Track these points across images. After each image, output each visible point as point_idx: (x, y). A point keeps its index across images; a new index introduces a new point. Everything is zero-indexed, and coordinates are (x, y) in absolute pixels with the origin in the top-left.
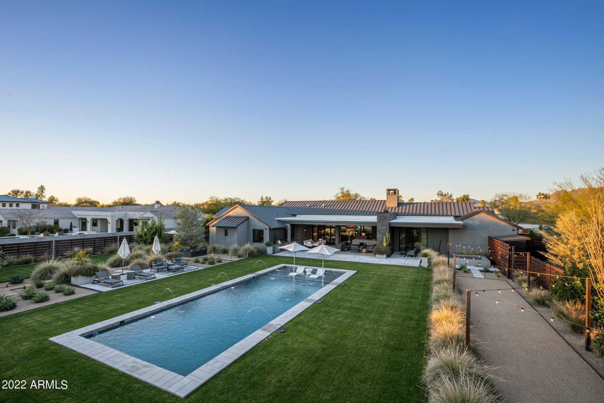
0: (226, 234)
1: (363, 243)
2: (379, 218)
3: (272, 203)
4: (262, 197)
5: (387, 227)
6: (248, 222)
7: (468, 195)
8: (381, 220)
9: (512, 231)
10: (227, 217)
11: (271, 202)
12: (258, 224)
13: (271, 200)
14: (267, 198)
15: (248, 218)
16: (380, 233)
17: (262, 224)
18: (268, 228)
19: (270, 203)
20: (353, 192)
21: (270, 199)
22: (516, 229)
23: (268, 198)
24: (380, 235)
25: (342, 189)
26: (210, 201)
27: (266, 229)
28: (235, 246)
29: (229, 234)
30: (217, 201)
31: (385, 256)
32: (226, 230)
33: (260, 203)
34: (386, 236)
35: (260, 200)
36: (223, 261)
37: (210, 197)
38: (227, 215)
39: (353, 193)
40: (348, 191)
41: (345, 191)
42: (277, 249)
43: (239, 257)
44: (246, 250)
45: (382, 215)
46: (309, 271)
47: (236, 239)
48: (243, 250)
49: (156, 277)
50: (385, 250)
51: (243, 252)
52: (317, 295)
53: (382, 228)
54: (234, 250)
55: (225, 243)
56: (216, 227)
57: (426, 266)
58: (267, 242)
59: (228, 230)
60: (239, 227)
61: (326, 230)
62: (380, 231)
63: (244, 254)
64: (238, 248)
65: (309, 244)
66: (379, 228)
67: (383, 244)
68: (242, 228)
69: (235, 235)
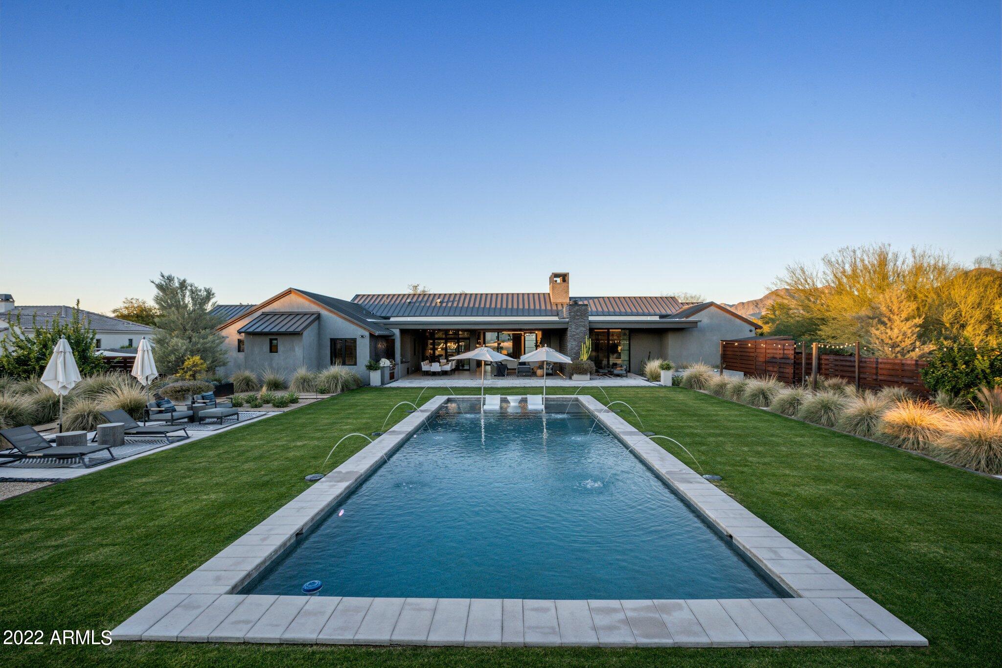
0: (273, 349)
2: (573, 314)
5: (584, 329)
6: (319, 324)
8: (577, 317)
9: (749, 332)
10: (265, 314)
12: (341, 328)
15: (319, 317)
16: (575, 340)
17: (353, 328)
18: (367, 334)
22: (753, 328)
24: (573, 343)
25: (415, 287)
27: (362, 337)
28: (302, 372)
29: (281, 348)
30: (143, 310)
31: (588, 376)
32: (271, 340)
34: (585, 344)
36: (300, 401)
37: (124, 300)
38: (264, 310)
42: (387, 376)
43: (322, 392)
44: (335, 378)
45: (577, 308)
46: (515, 401)
47: (302, 359)
48: (328, 378)
49: (189, 435)
50: (585, 366)
51: (327, 382)
52: (622, 427)
53: (578, 331)
54: (304, 381)
55: (271, 367)
56: (248, 334)
57: (669, 384)
58: (370, 362)
59: (276, 339)
60: (305, 333)
61: (449, 344)
62: (574, 335)
63: (333, 386)
64: (310, 375)
65: (436, 367)
66: (573, 330)
67: (582, 357)
68: (309, 336)
69: (297, 349)
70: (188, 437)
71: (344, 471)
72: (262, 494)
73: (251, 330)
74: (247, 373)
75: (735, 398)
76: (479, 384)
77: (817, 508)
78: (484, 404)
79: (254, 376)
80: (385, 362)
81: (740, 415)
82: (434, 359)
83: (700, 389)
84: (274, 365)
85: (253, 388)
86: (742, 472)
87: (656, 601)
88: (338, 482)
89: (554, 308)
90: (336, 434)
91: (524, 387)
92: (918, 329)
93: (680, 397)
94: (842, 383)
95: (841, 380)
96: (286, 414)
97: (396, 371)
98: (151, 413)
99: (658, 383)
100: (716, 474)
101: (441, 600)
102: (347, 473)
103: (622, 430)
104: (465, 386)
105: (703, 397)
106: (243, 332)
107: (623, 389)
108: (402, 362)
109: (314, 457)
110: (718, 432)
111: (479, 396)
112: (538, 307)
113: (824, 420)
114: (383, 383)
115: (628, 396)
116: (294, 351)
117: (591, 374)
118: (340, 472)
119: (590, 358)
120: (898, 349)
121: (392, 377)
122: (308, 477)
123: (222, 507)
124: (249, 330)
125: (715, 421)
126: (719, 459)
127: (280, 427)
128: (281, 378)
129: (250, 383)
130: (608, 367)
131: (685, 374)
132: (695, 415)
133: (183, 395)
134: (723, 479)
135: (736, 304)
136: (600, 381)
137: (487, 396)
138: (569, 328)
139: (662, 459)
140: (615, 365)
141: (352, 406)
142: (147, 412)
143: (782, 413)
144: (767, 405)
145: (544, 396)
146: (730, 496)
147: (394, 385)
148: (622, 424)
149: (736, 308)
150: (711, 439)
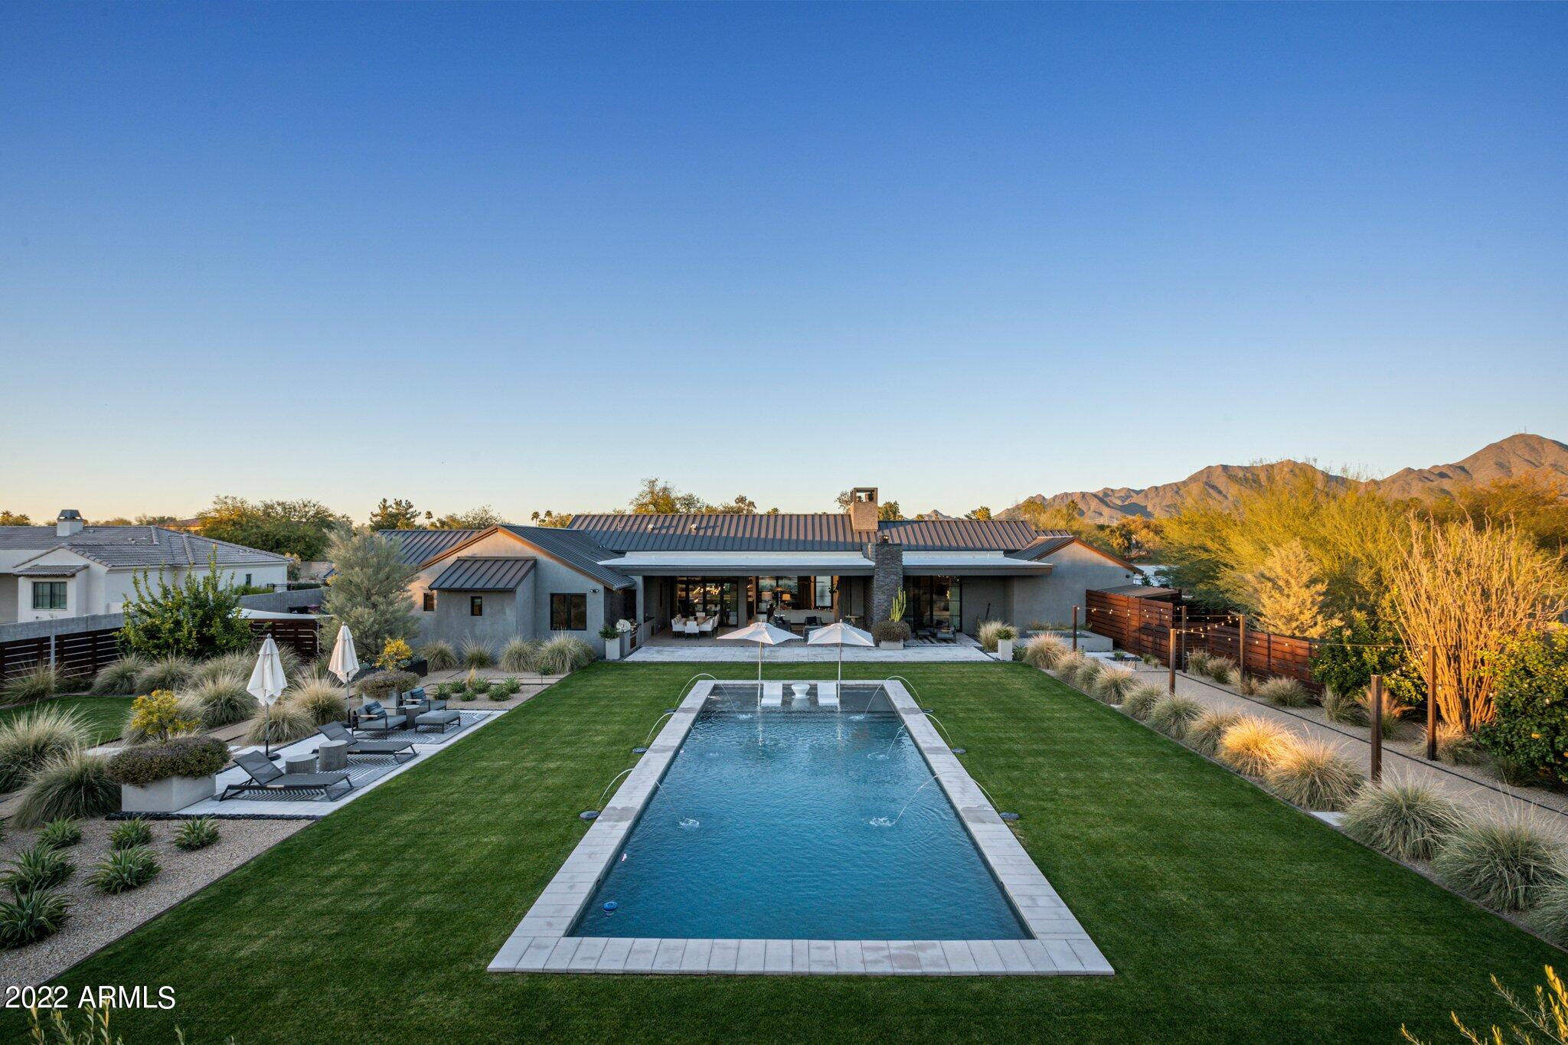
0: (476, 610)
1: (815, 618)
2: (880, 557)
3: (416, 519)
4: (385, 501)
5: (895, 579)
6: (536, 573)
7: (896, 503)
8: (886, 562)
9: (1125, 578)
10: (462, 561)
11: (414, 517)
12: (566, 578)
13: (411, 510)
14: (398, 504)
15: (535, 564)
16: (883, 592)
17: (582, 578)
18: (600, 587)
19: (409, 519)
20: (679, 492)
21: (411, 507)
22: (1131, 574)
23: (404, 504)
24: (882, 597)
25: (653, 483)
26: (217, 511)
27: (594, 591)
28: (516, 643)
29: (486, 610)
30: (243, 514)
31: (901, 643)
32: (473, 599)
33: (379, 518)
34: (897, 597)
35: (377, 511)
36: (523, 689)
38: (460, 554)
39: (680, 495)
40: (665, 489)
41: (660, 485)
42: (628, 643)
43: (546, 672)
44: (561, 652)
45: (886, 548)
46: (801, 691)
47: (515, 624)
48: (552, 651)
49: (417, 752)
50: (898, 630)
51: (552, 658)
52: (929, 739)
53: (888, 581)
54: (520, 656)
55: (474, 636)
56: (440, 590)
57: (1009, 658)
58: (605, 628)
59: (481, 598)
60: (519, 589)
61: (708, 589)
62: (882, 586)
63: (559, 664)
64: (528, 648)
65: (692, 627)
66: (881, 579)
67: (893, 617)
68: (524, 592)
69: (508, 611)
70: (415, 755)
71: (619, 807)
72: (543, 837)
73: (446, 585)
74: (442, 644)
75: (1085, 687)
76: (753, 657)
77: (1098, 854)
78: (762, 696)
79: (451, 648)
80: (623, 625)
81: (1081, 719)
82: (688, 611)
83: (1048, 668)
84: (478, 633)
85: (451, 664)
86: (1044, 809)
87: (916, 942)
88: (617, 821)
89: (857, 539)
90: (589, 750)
91: (814, 663)
92: (1321, 598)
93: (1018, 683)
94: (1228, 665)
95: (1227, 661)
96: (513, 715)
97: (637, 635)
98: (359, 720)
99: (994, 655)
100: (1015, 811)
101: (743, 940)
102: (623, 809)
103: (928, 745)
104: (735, 660)
105: (1047, 684)
106: (435, 589)
107: (946, 668)
108: (645, 621)
109: (578, 787)
110: (1042, 747)
111: (754, 682)
112: (833, 538)
113: (1174, 729)
114: (622, 656)
115: (950, 681)
116: (504, 613)
117: (905, 640)
118: (614, 809)
119: (904, 617)
120: (1294, 624)
121: (634, 645)
122: (584, 815)
123: (512, 852)
124: (444, 586)
125: (1044, 730)
126: (1027, 791)
127: (517, 738)
128: (487, 649)
129: (447, 658)
130: (931, 626)
131: (1031, 644)
132: (1024, 719)
133: (386, 691)
134: (1020, 817)
135: (1146, 488)
136: (917, 650)
137: (766, 683)
138: (876, 576)
139: (963, 791)
140: (940, 624)
141: (593, 699)
142: (356, 719)
143: (1132, 715)
144: (1119, 702)
145: (838, 682)
146: (1017, 838)
147: (637, 657)
148: (931, 734)
149: (1146, 496)
150: (1030, 760)
